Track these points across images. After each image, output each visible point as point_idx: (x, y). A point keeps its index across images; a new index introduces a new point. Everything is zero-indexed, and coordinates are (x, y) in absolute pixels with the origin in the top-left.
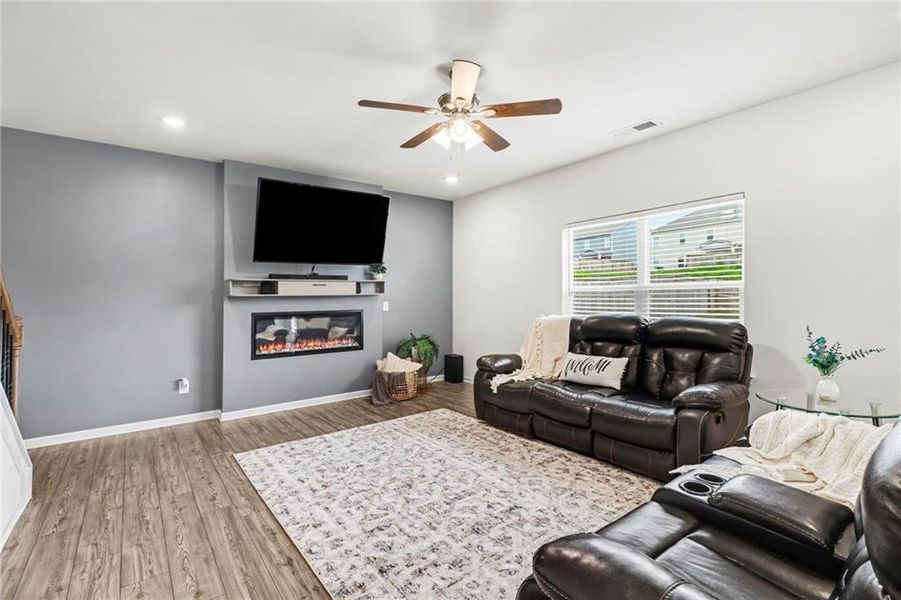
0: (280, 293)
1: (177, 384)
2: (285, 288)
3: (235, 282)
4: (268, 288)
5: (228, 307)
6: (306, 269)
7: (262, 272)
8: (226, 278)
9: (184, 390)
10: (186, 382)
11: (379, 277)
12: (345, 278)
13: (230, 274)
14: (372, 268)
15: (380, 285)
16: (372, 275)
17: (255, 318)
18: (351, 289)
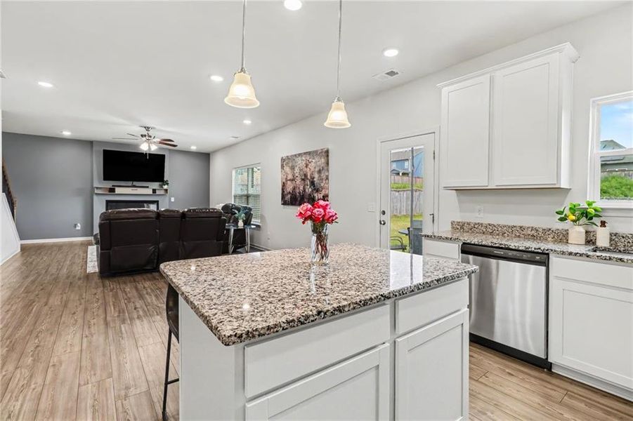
0: (116, 193)
1: (75, 226)
2: (118, 190)
3: (97, 188)
4: (112, 190)
5: (95, 198)
6: (130, 183)
7: (109, 184)
8: (95, 186)
9: (79, 227)
10: (79, 225)
11: (165, 187)
12: (148, 187)
13: (96, 185)
14: (161, 183)
15: (166, 190)
16: (161, 186)
17: (108, 202)
18: (149, 191)
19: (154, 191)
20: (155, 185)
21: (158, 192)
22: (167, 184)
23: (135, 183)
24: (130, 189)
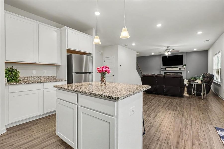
0: (167, 70)
2: (167, 69)
3: (162, 69)
4: (166, 69)
5: (161, 71)
6: (171, 66)
7: (165, 67)
11: (184, 67)
12: (177, 67)
13: (161, 67)
14: (182, 66)
15: (185, 68)
16: (183, 67)
17: (165, 73)
18: (178, 69)
19: (180, 69)
20: (180, 67)
21: (181, 69)
22: (185, 66)
23: (173, 66)
24: (171, 68)
